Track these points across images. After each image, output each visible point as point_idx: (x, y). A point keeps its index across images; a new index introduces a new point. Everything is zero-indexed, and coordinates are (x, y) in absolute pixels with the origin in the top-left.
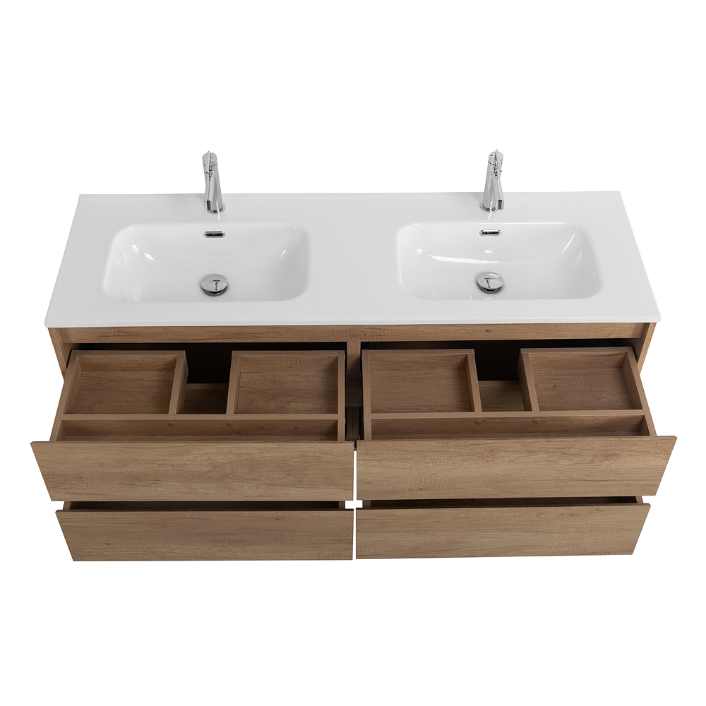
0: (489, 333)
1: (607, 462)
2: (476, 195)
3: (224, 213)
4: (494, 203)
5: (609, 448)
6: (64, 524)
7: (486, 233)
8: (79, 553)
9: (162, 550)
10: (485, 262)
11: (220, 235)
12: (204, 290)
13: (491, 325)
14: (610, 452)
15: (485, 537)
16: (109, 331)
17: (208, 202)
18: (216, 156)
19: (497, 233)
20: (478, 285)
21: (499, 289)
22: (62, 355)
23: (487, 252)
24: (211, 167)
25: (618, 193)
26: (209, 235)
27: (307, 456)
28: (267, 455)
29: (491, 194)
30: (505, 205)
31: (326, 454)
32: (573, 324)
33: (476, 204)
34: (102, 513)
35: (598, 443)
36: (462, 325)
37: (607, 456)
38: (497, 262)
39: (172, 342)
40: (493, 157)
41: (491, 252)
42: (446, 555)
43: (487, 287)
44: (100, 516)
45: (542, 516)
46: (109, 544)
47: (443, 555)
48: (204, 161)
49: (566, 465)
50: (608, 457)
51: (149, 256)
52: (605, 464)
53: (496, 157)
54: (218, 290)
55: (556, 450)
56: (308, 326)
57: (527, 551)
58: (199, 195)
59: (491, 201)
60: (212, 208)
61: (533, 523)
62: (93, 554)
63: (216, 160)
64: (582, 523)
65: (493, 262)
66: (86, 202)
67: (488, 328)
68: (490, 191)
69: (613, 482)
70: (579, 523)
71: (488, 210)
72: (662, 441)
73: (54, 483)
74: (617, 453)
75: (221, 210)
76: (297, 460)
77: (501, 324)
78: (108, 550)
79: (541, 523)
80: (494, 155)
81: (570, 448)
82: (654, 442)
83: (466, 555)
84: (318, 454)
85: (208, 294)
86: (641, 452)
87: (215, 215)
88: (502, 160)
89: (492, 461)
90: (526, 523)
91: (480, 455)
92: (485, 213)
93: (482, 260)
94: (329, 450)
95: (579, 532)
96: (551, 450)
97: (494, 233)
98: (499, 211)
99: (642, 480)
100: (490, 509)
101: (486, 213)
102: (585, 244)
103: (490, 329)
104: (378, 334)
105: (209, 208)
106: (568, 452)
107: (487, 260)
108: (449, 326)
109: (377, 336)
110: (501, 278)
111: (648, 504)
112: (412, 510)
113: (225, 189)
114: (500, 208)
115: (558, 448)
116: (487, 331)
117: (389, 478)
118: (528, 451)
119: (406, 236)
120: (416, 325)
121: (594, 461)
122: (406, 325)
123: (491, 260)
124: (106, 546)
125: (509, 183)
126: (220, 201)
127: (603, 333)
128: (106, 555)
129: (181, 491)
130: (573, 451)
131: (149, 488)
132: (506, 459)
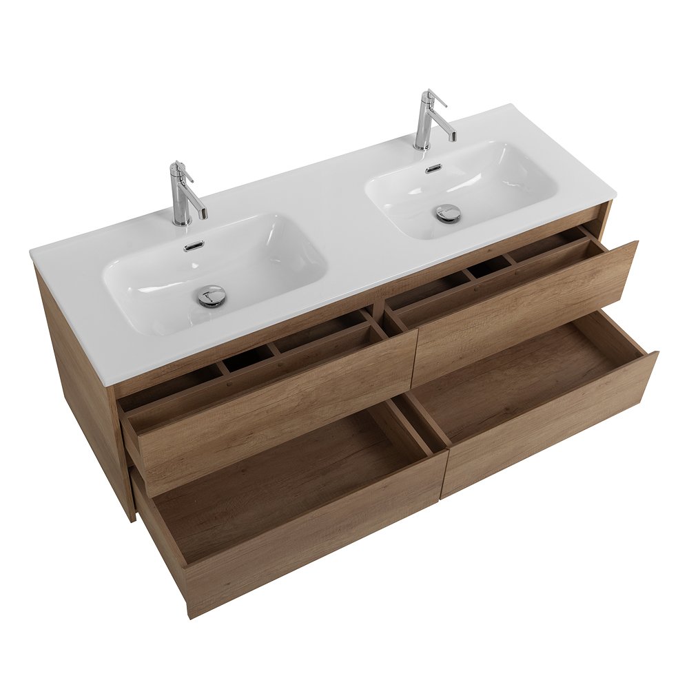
0: (490, 253)
1: (593, 280)
5: (595, 266)
7: (431, 170)
8: (198, 608)
14: (596, 270)
15: (542, 433)
27: (380, 357)
33: (410, 147)
35: (589, 264)
37: (594, 273)
45: (587, 393)
46: (229, 584)
49: (565, 294)
50: (594, 275)
52: (591, 283)
55: (560, 282)
57: (569, 432)
61: (578, 403)
62: (212, 603)
64: (612, 388)
67: (490, 248)
70: (610, 389)
71: (422, 149)
73: (156, 476)
74: (600, 269)
76: (372, 364)
77: (500, 242)
78: (227, 591)
81: (569, 277)
82: (625, 250)
84: (389, 351)
87: (184, 228)
89: (515, 309)
90: (573, 405)
91: (508, 306)
92: (420, 152)
94: (398, 344)
95: (608, 398)
96: (557, 283)
97: (436, 168)
99: (613, 289)
103: (492, 248)
106: (568, 281)
111: (655, 352)
115: (562, 280)
116: (489, 251)
117: (438, 356)
121: (584, 283)
124: (226, 587)
128: (224, 598)
129: (271, 437)
130: (572, 278)
131: (243, 446)
132: (525, 303)
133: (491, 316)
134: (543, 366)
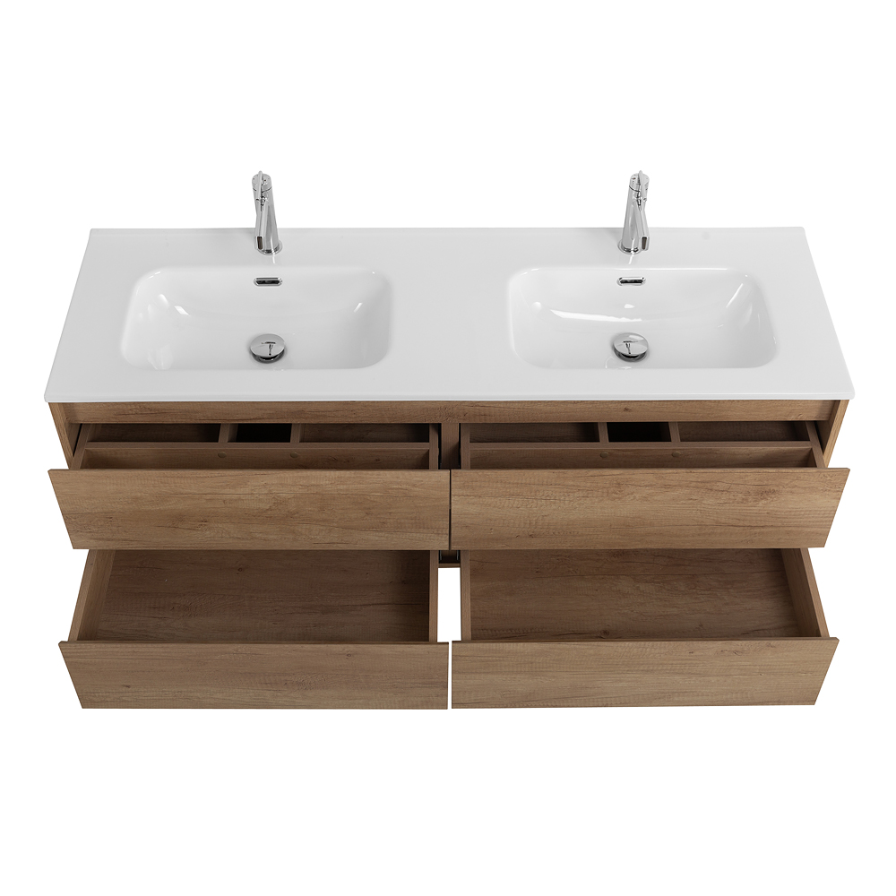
0: (627, 413)
1: (764, 502)
2: (612, 231)
3: (280, 253)
4: (636, 243)
5: (766, 482)
6: (70, 660)
7: (626, 282)
8: (89, 699)
9: (198, 695)
10: (624, 320)
11: (275, 282)
12: (254, 355)
13: (632, 401)
14: (767, 488)
15: (621, 681)
16: (129, 408)
17: (259, 239)
18: (269, 178)
19: (640, 282)
20: (615, 350)
21: (643, 355)
22: (67, 438)
23: (628, 306)
24: (263, 192)
25: (801, 229)
26: (261, 282)
27: (391, 489)
28: (342, 487)
29: (633, 230)
30: (650, 243)
31: (414, 486)
32: (738, 401)
33: (613, 244)
34: (119, 645)
35: (752, 475)
36: (593, 402)
37: (764, 493)
38: (640, 320)
39: (212, 422)
40: (636, 181)
41: (631, 306)
42: (570, 704)
43: (627, 353)
44: (117, 650)
45: (697, 653)
46: (129, 687)
47: (566, 704)
48: (254, 185)
49: (712, 505)
50: (765, 495)
51: (181, 310)
52: (760, 505)
53: (639, 181)
54: (273, 355)
55: (699, 484)
56: (391, 402)
57: (676, 699)
58: (248, 230)
59: (633, 239)
60: (265, 247)
61: (684, 662)
62: (108, 699)
63: (270, 183)
64: (749, 663)
65: (635, 320)
66: (98, 239)
67: (627, 405)
68: (632, 226)
69: (771, 529)
70: (745, 663)
71: (629, 251)
72: (831, 474)
73: (78, 525)
74: (776, 489)
75: (276, 250)
76: (379, 494)
77: (645, 401)
78: (128, 694)
79: (694, 662)
80: (637, 178)
81: (716, 482)
82: (822, 475)
83: (596, 703)
84: (404, 487)
85: (260, 361)
86: (805, 488)
87: (268, 256)
88: (647, 185)
89: (620, 499)
90: (674, 662)
91: (605, 490)
92: (625, 255)
93: (620, 317)
94: (419, 481)
95: (745, 675)
96: (693, 484)
97: (636, 282)
98: (643, 252)
99: (808, 527)
100: (627, 643)
101: (627, 255)
102: (756, 296)
103: (630, 407)
104: (483, 413)
105: (260, 247)
106: (715, 488)
107: (626, 317)
108: (575, 402)
109: (480, 415)
110: (645, 342)
111: (836, 639)
112: (526, 644)
113: (282, 222)
114: (644, 248)
115: (701, 482)
116: (626, 409)
117: (490, 520)
118: (665, 486)
119: (520, 285)
120: (532, 402)
121: (747, 500)
122: (519, 402)
123: (632, 318)
124: (124, 689)
125: (656, 216)
126: (276, 238)
127: (779, 413)
128: (125, 701)
129: (235, 535)
130: (721, 486)
131: (195, 532)
132: (637, 496)
133: (576, 495)
134: (696, 598)
